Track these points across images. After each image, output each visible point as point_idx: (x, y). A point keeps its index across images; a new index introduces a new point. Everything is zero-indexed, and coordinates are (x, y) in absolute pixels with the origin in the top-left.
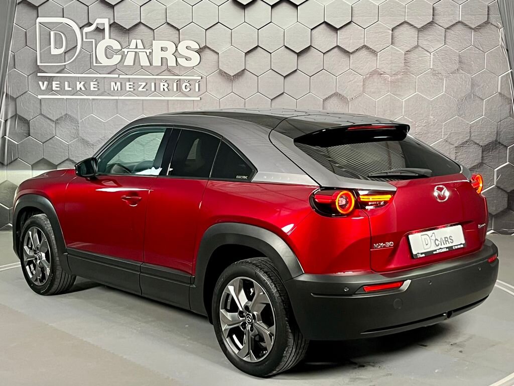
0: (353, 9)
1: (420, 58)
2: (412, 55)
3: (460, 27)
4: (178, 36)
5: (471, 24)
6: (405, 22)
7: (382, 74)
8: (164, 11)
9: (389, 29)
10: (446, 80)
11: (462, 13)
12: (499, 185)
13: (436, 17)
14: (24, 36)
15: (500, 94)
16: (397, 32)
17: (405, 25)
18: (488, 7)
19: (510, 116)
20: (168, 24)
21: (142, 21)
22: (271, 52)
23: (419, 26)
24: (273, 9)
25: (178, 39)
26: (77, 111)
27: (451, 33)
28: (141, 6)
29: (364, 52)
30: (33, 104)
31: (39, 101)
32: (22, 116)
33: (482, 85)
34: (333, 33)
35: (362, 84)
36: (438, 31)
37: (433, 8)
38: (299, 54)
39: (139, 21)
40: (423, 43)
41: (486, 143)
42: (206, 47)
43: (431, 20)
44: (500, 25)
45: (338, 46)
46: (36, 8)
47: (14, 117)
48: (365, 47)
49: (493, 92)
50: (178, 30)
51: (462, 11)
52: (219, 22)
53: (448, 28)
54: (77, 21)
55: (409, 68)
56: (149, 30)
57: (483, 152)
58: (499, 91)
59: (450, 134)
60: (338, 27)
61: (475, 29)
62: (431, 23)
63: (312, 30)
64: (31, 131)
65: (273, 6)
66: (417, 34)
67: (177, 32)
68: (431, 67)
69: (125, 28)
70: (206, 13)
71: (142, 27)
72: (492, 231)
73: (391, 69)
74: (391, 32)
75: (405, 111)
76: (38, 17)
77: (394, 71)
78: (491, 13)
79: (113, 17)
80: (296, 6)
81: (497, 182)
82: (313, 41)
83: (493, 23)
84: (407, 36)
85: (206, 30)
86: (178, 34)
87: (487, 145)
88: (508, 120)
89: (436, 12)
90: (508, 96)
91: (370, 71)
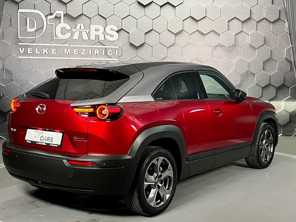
0: (207, 9)
1: (243, 38)
2: (239, 36)
3: (264, 21)
4: (105, 23)
5: (270, 19)
6: (235, 18)
7: (222, 47)
8: (97, 8)
9: (227, 22)
10: (257, 51)
11: (266, 13)
12: (285, 109)
13: (252, 15)
14: (10, 20)
15: (286, 58)
16: (230, 23)
17: (235, 19)
18: (280, 10)
19: (291, 71)
20: (99, 15)
21: (83, 13)
22: (160, 33)
23: (243, 20)
24: (161, 8)
25: (105, 24)
26: (43, 67)
27: (260, 24)
28: (83, 4)
29: (212, 34)
30: (15, 62)
31: (18, 60)
32: (8, 69)
33: (276, 54)
34: (195, 23)
35: (211, 52)
36: (252, 23)
37: (250, 10)
38: (176, 34)
39: (82, 13)
40: (245, 29)
41: (278, 85)
42: (122, 29)
43: (249, 17)
44: (286, 21)
45: (198, 31)
46: (18, 3)
47: (3, 70)
48: (213, 31)
49: (282, 57)
50: (106, 19)
51: (266, 12)
52: (130, 15)
53: (258, 22)
54: (43, 12)
55: (237, 43)
56: (88, 18)
57: (276, 90)
58: (285, 57)
59: (259, 81)
60: (198, 20)
61: (273, 23)
62: (249, 19)
63: (183, 20)
64: (14, 78)
65: (161, 7)
66: (241, 24)
67: (105, 20)
68: (249, 43)
69: (73, 17)
70: (122, 9)
71: (83, 17)
72: (281, 134)
73: (228, 44)
74: (227, 23)
75: (235, 68)
76: (19, 9)
77: (229, 45)
78: (281, 14)
79: (66, 10)
80: (175, 7)
81: (284, 107)
82: (184, 27)
83: (282, 19)
84: (236, 26)
85: (122, 19)
86: (105, 21)
87: (279, 87)
88: (290, 72)
89: (252, 12)
90: (290, 60)
91: (216, 45)
